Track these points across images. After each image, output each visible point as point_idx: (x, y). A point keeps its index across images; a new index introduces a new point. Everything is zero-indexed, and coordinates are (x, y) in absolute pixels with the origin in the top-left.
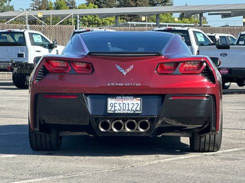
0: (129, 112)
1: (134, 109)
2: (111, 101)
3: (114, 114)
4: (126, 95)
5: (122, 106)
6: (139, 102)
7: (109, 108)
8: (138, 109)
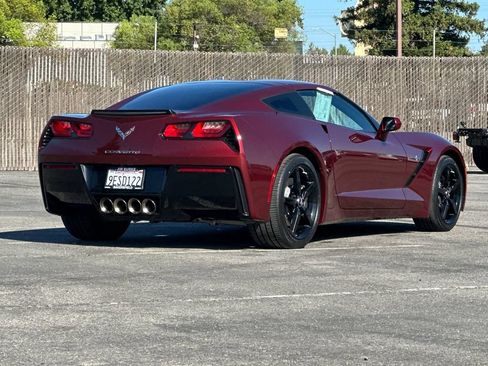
0: (128, 188)
1: (135, 184)
2: (111, 173)
3: (112, 190)
4: (127, 166)
5: (121, 179)
6: (141, 175)
7: (108, 182)
8: (139, 184)
